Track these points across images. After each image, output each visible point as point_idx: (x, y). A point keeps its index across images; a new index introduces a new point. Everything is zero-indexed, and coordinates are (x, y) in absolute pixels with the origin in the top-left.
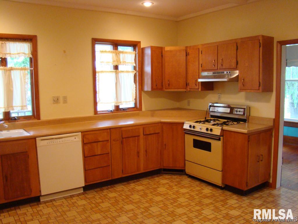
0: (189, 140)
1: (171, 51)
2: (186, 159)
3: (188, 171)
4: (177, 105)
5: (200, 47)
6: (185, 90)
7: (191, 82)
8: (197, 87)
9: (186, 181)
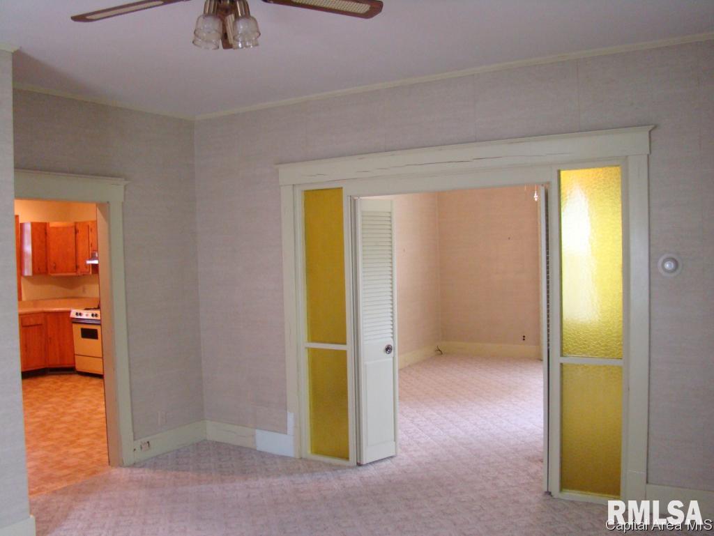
0: (77, 329)
1: (57, 228)
2: (75, 353)
3: (79, 367)
4: (71, 292)
5: (90, 224)
6: (74, 274)
7: (80, 264)
8: (88, 270)
9: (76, 377)
